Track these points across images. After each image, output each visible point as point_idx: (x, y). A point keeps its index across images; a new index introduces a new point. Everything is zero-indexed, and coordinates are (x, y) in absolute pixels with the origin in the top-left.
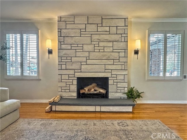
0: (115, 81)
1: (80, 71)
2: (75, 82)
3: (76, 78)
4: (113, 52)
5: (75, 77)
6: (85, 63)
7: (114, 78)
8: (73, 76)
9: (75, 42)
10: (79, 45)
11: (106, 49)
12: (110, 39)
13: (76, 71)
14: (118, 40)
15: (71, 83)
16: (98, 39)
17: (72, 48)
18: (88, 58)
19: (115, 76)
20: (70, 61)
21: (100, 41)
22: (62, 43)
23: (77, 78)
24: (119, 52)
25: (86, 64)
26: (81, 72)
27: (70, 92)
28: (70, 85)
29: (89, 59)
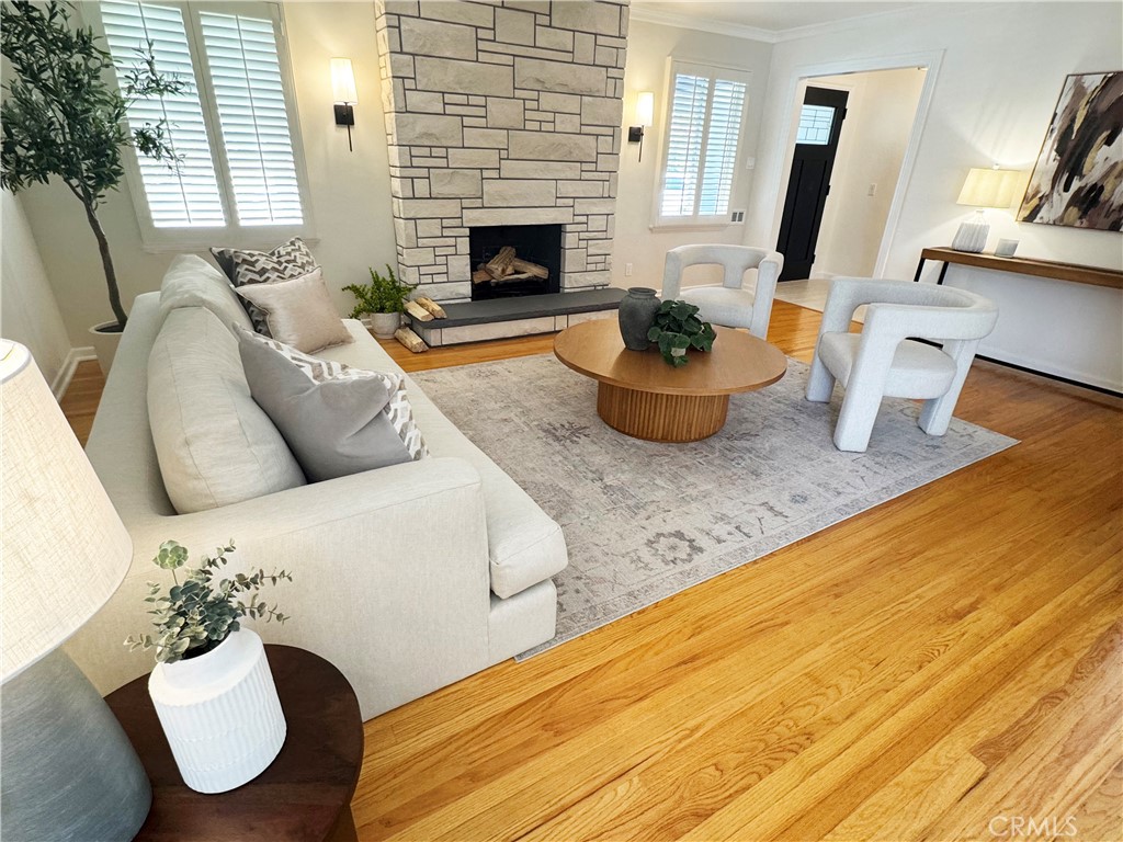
0: (583, 235)
1: (478, 203)
2: (464, 245)
3: (467, 232)
4: (580, 134)
5: (462, 227)
6: (494, 174)
7: (580, 228)
8: (457, 222)
9: (459, 83)
10: (473, 100)
11: (562, 122)
12: (574, 85)
13: (466, 203)
14: (598, 91)
15: (452, 251)
16: (538, 80)
17: (449, 109)
18: (504, 154)
19: (584, 219)
20: (443, 162)
21: (543, 88)
22: (409, 84)
23: (471, 228)
24: (597, 135)
25: (500, 178)
26: (483, 207)
27: (448, 282)
28: (446, 256)
29: (508, 159)
